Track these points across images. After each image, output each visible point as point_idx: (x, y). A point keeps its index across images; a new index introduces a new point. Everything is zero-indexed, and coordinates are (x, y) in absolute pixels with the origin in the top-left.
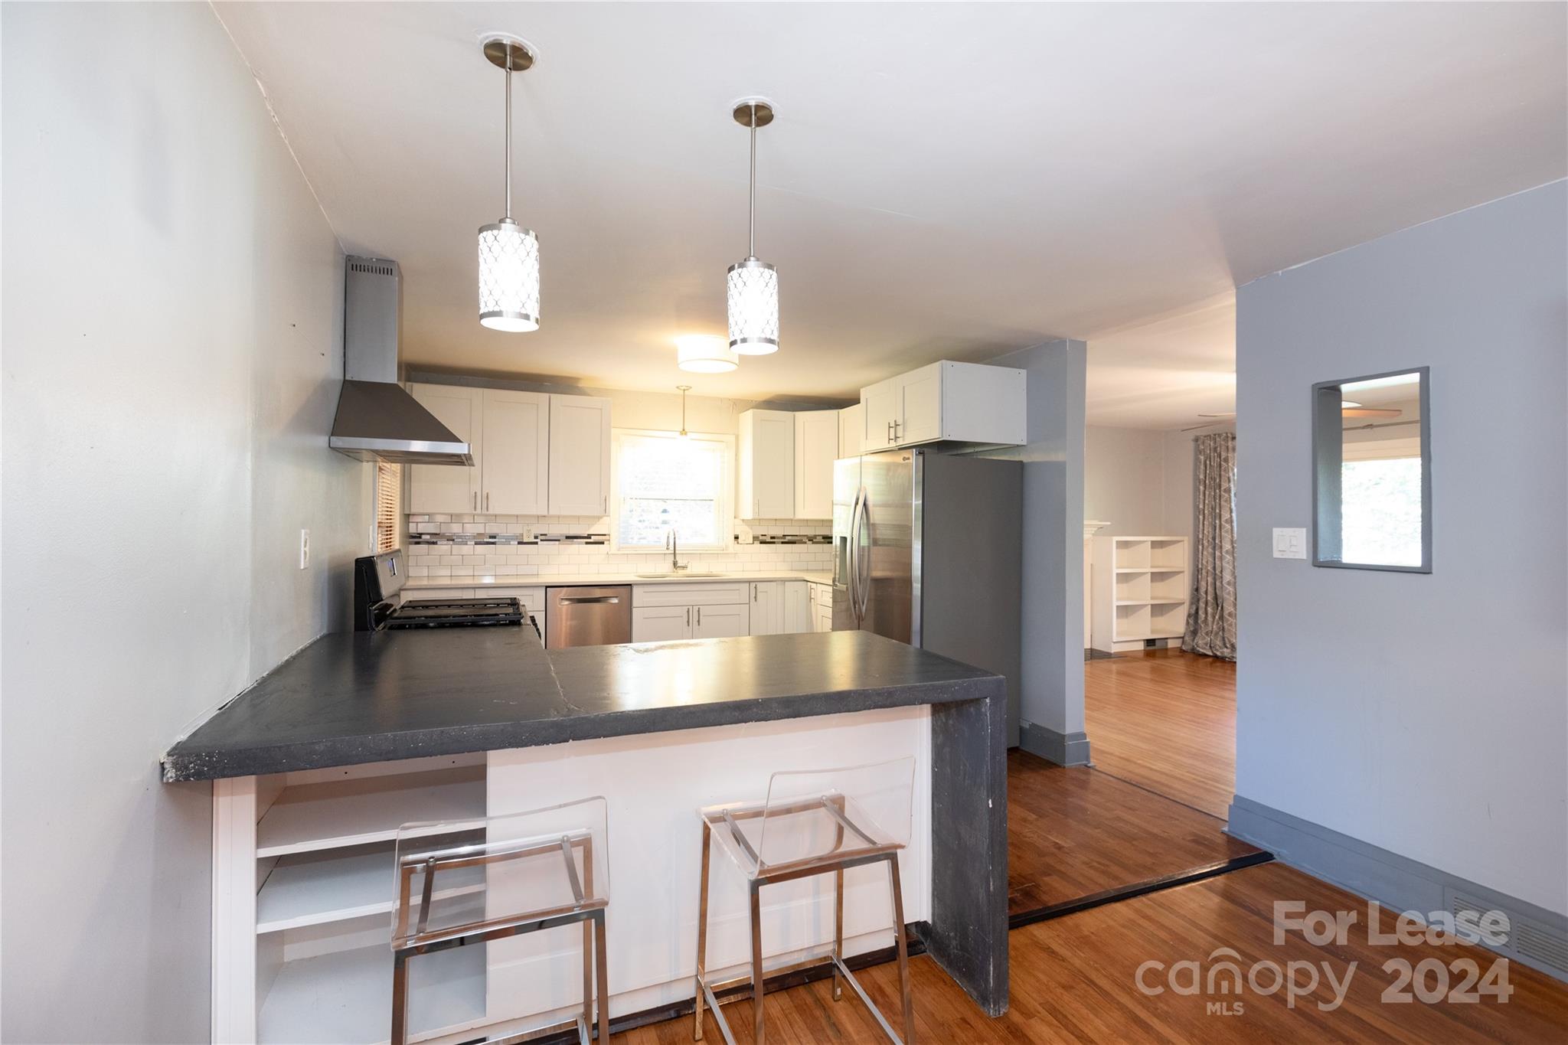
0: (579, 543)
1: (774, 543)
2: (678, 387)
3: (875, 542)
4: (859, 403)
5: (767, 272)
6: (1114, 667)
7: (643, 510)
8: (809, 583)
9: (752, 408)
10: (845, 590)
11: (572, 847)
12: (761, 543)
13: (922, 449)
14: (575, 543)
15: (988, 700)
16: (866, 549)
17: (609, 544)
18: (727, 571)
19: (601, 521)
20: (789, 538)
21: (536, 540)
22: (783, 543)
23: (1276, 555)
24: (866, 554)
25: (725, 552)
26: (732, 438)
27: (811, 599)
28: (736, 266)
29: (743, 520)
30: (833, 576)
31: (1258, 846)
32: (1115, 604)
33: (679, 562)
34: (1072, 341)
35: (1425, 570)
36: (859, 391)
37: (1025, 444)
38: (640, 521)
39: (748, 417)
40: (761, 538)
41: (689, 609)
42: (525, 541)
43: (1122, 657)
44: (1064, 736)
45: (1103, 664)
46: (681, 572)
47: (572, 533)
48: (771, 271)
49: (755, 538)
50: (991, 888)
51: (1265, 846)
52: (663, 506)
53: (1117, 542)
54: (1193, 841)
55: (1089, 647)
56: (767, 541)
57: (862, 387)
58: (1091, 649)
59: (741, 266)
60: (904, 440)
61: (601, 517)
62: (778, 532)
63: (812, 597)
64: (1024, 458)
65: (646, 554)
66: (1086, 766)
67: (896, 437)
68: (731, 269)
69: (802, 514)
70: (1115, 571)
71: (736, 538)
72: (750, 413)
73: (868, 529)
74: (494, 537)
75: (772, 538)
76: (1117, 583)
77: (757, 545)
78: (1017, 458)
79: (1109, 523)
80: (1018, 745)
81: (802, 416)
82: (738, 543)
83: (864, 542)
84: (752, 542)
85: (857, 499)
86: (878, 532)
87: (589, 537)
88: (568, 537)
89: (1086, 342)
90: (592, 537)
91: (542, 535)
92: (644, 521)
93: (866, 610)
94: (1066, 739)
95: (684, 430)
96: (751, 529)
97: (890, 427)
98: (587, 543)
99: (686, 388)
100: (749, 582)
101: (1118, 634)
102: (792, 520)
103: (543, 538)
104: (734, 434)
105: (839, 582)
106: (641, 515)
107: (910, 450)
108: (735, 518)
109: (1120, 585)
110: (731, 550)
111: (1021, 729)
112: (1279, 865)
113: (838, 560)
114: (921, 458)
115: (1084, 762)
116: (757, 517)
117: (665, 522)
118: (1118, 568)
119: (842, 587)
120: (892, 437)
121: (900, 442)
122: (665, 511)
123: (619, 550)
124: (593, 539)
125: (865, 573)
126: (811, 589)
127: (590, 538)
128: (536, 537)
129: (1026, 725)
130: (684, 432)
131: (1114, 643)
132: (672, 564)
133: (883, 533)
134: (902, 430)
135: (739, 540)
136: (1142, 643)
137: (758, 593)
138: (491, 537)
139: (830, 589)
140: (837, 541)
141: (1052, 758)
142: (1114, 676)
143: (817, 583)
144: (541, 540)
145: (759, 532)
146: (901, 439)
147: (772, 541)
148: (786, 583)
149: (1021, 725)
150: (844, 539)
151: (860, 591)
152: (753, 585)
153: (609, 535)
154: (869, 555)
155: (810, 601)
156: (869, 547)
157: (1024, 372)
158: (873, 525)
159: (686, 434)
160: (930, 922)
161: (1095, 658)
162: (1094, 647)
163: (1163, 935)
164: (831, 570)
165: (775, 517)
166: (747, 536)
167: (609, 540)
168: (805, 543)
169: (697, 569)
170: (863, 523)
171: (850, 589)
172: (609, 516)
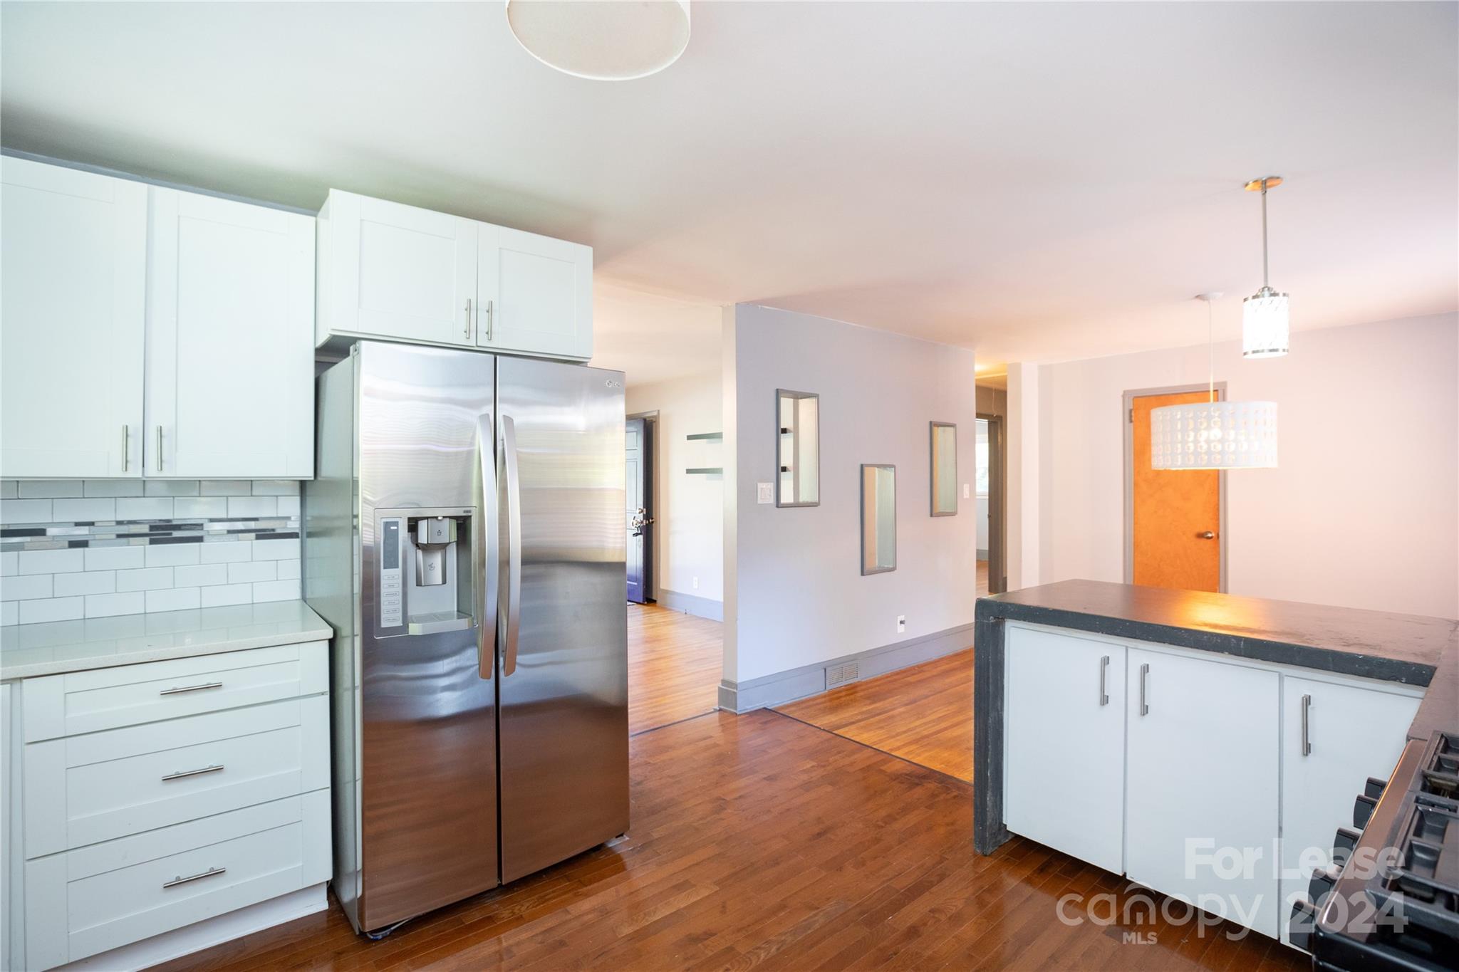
23: (759, 502)
35: (817, 505)
51: (757, 706)
67: (489, 331)
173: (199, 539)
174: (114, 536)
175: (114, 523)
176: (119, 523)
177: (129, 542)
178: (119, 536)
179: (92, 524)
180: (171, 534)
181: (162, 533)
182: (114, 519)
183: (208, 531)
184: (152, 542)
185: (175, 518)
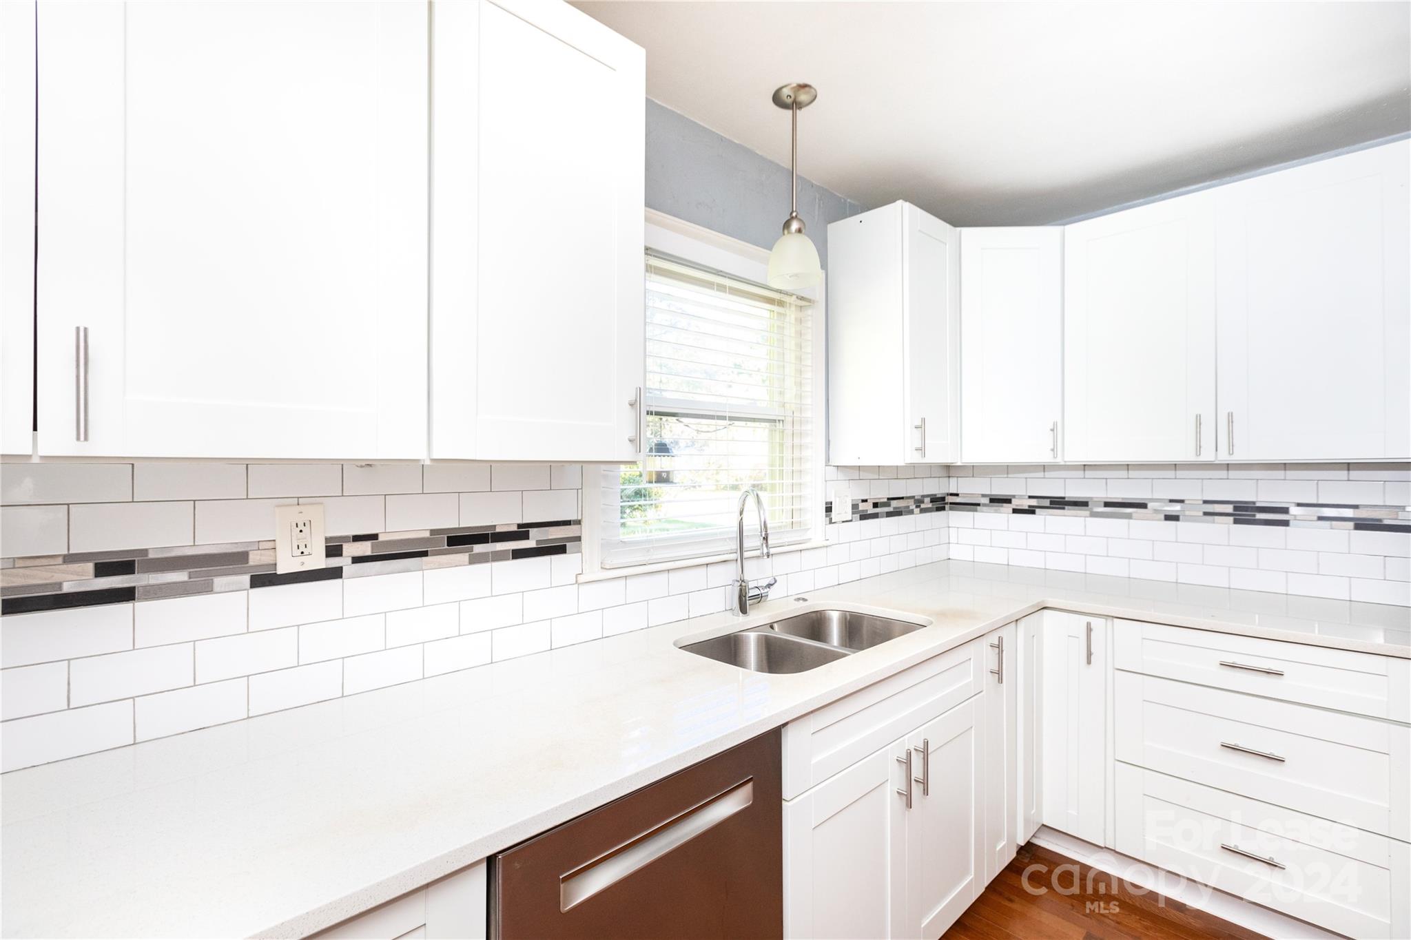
12: (862, 517)
17: (581, 548)
20: (894, 503)
21: (334, 562)
22: (887, 515)
29: (838, 469)
42: (281, 570)
49: (854, 508)
56: (869, 512)
71: (829, 509)
74: (126, 567)
75: (874, 505)
82: (831, 522)
84: (850, 517)
87: (522, 532)
90: (533, 532)
91: (357, 538)
96: (849, 487)
98: (518, 554)
100: (983, 635)
103: (365, 548)
108: (827, 462)
110: (821, 540)
124: (535, 539)
127: (525, 536)
128: (333, 550)
135: (833, 515)
138: (103, 569)
144: (357, 560)
147: (875, 511)
153: (578, 522)
166: (843, 504)
167: (579, 538)
173: (1285, 523)
174: (1201, 514)
175: (1201, 502)
176: (1205, 502)
177: (1214, 520)
178: (1206, 514)
179: (1182, 501)
180: (1254, 516)
181: (1244, 513)
182: (1200, 498)
183: (1295, 516)
184: (1236, 522)
185: (1259, 500)
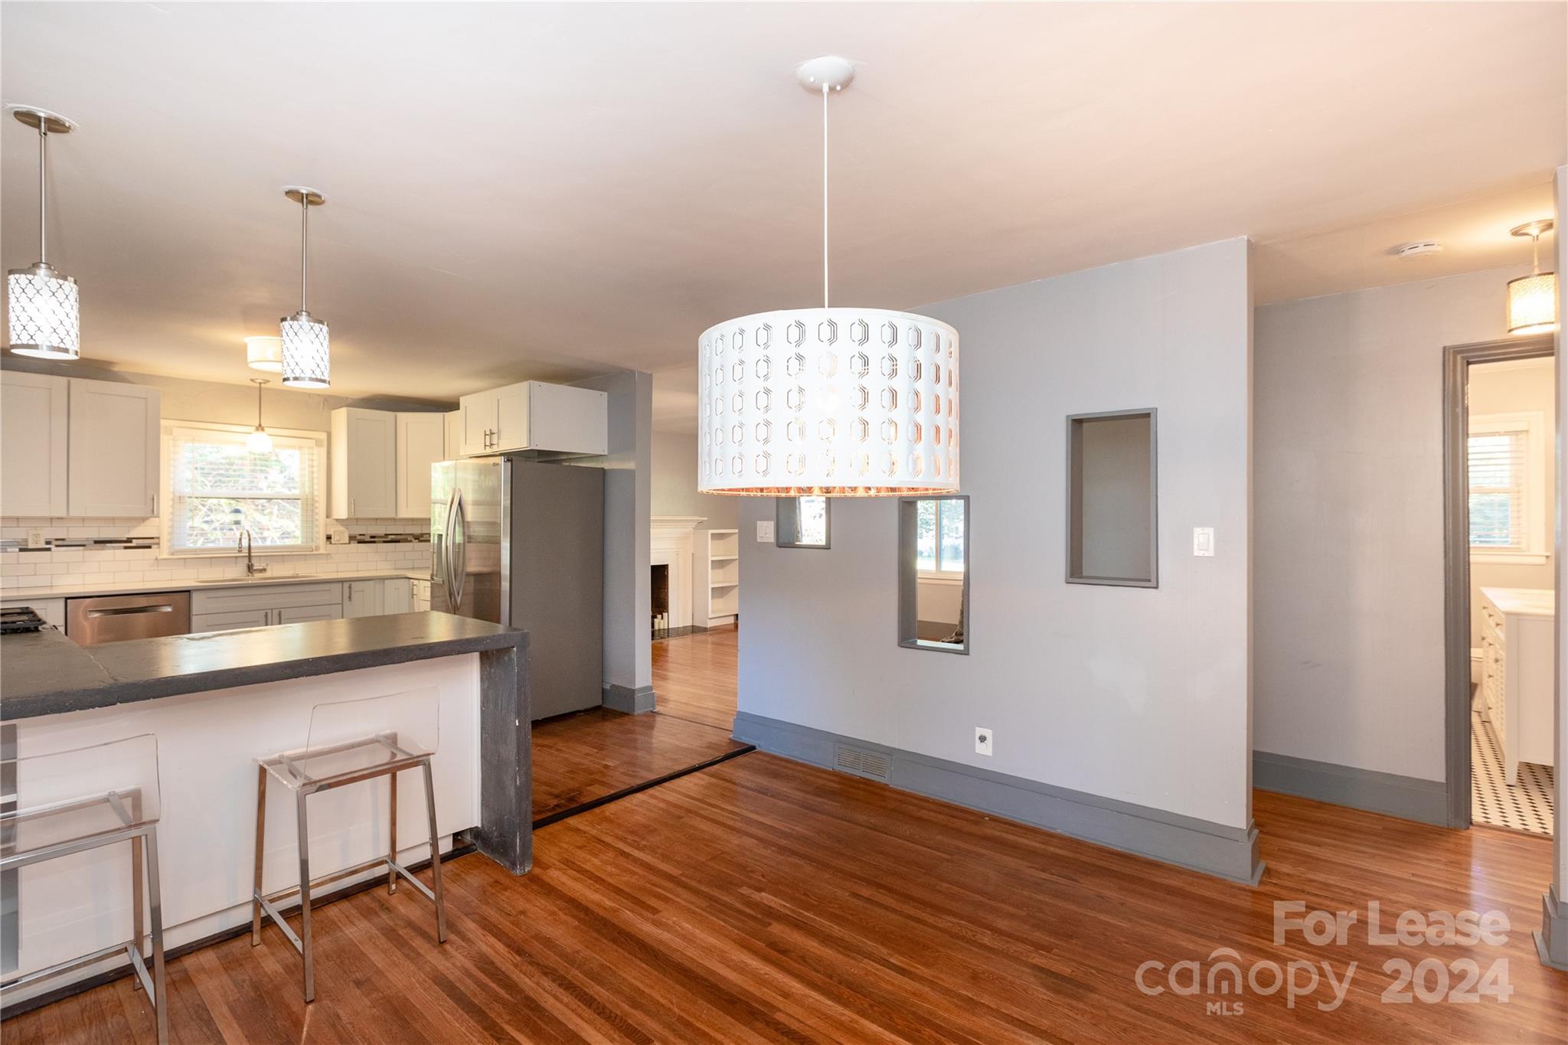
0: (114, 548)
1: (374, 542)
2: (252, 380)
3: (469, 539)
4: (459, 409)
5: (317, 326)
6: (710, 639)
7: (210, 510)
8: (412, 580)
9: (348, 406)
10: (441, 583)
11: (121, 799)
12: (359, 542)
13: (510, 457)
14: (109, 548)
15: (515, 649)
16: (462, 545)
17: (159, 548)
18: (317, 573)
19: (146, 522)
20: (393, 537)
21: (48, 546)
22: (385, 542)
23: (759, 540)
24: (462, 550)
25: (314, 552)
26: (323, 436)
27: (413, 595)
28: (289, 318)
29: (337, 520)
30: (431, 572)
31: (747, 743)
32: (711, 586)
33: (255, 565)
34: (640, 373)
35: (827, 547)
36: (459, 400)
37: (606, 454)
38: (207, 522)
39: (340, 418)
40: (359, 537)
41: (266, 613)
42: (30, 547)
43: (716, 630)
44: (633, 691)
45: (699, 637)
46: (258, 575)
47: (104, 536)
48: (321, 325)
49: (352, 538)
50: (518, 783)
51: (751, 742)
52: (235, 505)
53: (712, 534)
54: (707, 747)
55: (691, 624)
56: (366, 540)
57: (462, 395)
58: (693, 626)
59: (294, 319)
60: (498, 447)
61: (148, 518)
62: (380, 530)
63: (415, 592)
64: (606, 466)
65: (211, 558)
66: (652, 712)
67: (492, 445)
68: (284, 320)
69: (404, 513)
70: (711, 559)
71: (329, 538)
72: (343, 411)
73: (464, 527)
75: (372, 537)
76: (712, 569)
77: (354, 546)
78: (600, 466)
79: (706, 519)
80: (600, 703)
81: (404, 417)
82: (331, 543)
83: (459, 539)
84: (347, 542)
85: (453, 499)
86: (471, 529)
87: (129, 540)
88: (96, 542)
89: (651, 375)
90: (134, 541)
91: (57, 540)
92: (212, 521)
93: (461, 601)
94: (636, 692)
95: (260, 425)
96: (347, 528)
97: (486, 435)
98: (126, 548)
99: (261, 381)
100: (342, 581)
101: (713, 612)
102: (394, 519)
103: (59, 543)
104: (325, 431)
105: (436, 576)
106: (208, 516)
107: (500, 457)
108: (327, 517)
109: (716, 571)
110: (322, 551)
111: (603, 691)
112: (759, 753)
113: (435, 556)
114: (509, 464)
115: (651, 709)
116: (352, 516)
117: (237, 523)
118: (712, 556)
119: (438, 580)
120: (488, 444)
121: (495, 449)
122: (237, 511)
123: (173, 555)
124: (135, 543)
125: (460, 569)
126: (413, 585)
127: (131, 542)
128: (48, 543)
129: (607, 687)
130: (260, 428)
131: (710, 619)
132: (246, 568)
133: (477, 531)
134: (496, 438)
135: (332, 540)
136: (733, 617)
137: (353, 593)
139: (428, 584)
140: (434, 540)
141: (625, 710)
142: (710, 646)
143: (419, 580)
144: (57, 546)
145: (357, 530)
146: (496, 446)
147: (373, 540)
148: (386, 581)
149: (604, 687)
150: (440, 536)
151: (455, 586)
152: (346, 585)
153: (158, 538)
154: (464, 552)
155: (413, 597)
156: (464, 543)
157: (605, 394)
158: (468, 522)
159: (263, 430)
160: (480, 826)
161: (696, 633)
162: (695, 624)
163: (662, 805)
164: (429, 567)
165: (376, 517)
166: (342, 534)
167: (158, 544)
168: (411, 541)
169: (278, 571)
170: (459, 521)
171: (446, 582)
172: (158, 517)
